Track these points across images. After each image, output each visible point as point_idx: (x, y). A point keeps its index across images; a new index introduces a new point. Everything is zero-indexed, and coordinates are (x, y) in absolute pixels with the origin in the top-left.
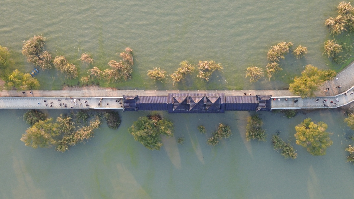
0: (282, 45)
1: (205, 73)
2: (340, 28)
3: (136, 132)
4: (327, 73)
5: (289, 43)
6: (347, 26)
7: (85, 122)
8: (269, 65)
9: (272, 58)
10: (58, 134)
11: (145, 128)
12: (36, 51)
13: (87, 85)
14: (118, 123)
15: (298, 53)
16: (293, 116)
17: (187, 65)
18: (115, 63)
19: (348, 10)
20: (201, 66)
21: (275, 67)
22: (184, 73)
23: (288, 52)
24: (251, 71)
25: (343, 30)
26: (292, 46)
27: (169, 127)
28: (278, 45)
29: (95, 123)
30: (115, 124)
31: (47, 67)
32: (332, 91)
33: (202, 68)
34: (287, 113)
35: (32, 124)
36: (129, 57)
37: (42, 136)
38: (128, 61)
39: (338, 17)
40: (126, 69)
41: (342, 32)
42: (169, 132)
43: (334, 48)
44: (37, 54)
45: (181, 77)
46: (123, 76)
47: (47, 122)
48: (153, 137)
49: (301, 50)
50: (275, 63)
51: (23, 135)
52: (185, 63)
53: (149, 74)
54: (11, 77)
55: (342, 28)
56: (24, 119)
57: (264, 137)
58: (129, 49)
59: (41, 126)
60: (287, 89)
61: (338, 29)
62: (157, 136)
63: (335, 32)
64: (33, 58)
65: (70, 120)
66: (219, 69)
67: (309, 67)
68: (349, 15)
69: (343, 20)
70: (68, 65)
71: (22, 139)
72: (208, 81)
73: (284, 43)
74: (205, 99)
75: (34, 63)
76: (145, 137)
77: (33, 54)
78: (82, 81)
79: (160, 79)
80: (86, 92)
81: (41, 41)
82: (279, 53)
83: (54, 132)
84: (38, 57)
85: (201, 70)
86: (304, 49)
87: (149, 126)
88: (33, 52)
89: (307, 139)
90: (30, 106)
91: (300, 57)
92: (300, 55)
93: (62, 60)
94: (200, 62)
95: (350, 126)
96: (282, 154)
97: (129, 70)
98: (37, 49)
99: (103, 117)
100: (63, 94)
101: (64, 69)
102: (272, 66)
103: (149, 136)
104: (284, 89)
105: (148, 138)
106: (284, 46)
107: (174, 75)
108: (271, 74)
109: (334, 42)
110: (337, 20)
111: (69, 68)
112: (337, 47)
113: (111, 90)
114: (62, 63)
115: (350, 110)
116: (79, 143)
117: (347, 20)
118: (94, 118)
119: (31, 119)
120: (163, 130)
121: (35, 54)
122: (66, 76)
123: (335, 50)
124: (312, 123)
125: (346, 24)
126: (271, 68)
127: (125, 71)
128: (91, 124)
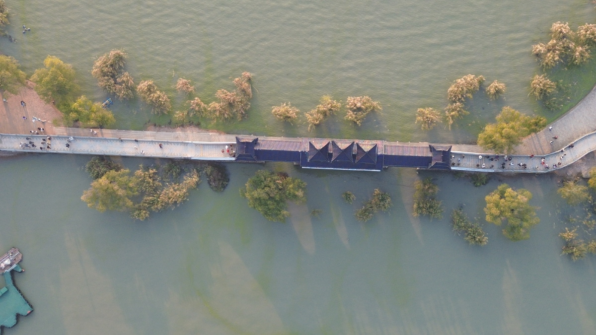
0: (469, 79)
1: (356, 114)
2: (553, 58)
3: (252, 192)
4: (533, 121)
5: (480, 76)
6: (564, 56)
7: (176, 178)
8: (449, 106)
9: (455, 96)
10: (136, 193)
11: (265, 186)
12: (113, 72)
13: (182, 126)
14: (224, 183)
15: (492, 91)
16: (483, 184)
17: (330, 100)
18: (226, 93)
19: (565, 32)
20: (350, 104)
21: (458, 109)
22: (324, 113)
23: (478, 89)
24: (424, 113)
25: (558, 61)
26: (483, 81)
27: (299, 187)
28: (464, 79)
29: (192, 179)
30: (221, 183)
31: (127, 95)
32: (542, 149)
33: (353, 106)
34: (474, 178)
35: (98, 176)
36: (246, 85)
37: (114, 192)
38: (245, 92)
39: (551, 42)
40: (241, 102)
41: (556, 64)
42: (300, 193)
43: (544, 86)
44: (113, 76)
45: (321, 117)
46: (236, 113)
47: (121, 175)
48: (276, 201)
49: (497, 87)
50: (458, 104)
51: (85, 191)
52: (327, 99)
53: (274, 111)
54: (75, 105)
55: (557, 58)
56: (87, 169)
57: (440, 211)
58: (248, 74)
59: (114, 178)
60: (475, 143)
61: (551, 59)
62: (281, 200)
63: (547, 64)
64: (108, 80)
65: (154, 173)
66: (376, 110)
67: (506, 109)
68: (566, 41)
69: (558, 46)
70: (158, 92)
71: (82, 198)
72: (360, 125)
73: (472, 76)
74: (355, 148)
75: (109, 87)
76: (264, 200)
77: (107, 76)
78: (176, 118)
79: (289, 120)
80: (181, 135)
81: (119, 58)
82: (465, 89)
83: (131, 189)
84: (115, 80)
85: (351, 109)
86: (501, 86)
87: (272, 184)
88: (109, 73)
89: (502, 212)
90: (97, 151)
91: (495, 97)
92: (495, 94)
93: (150, 85)
94: (349, 98)
95: (565, 198)
96: (465, 238)
97: (246, 105)
98: (114, 69)
99: (204, 172)
100: (147, 136)
101: (151, 98)
102: (454, 108)
103: (271, 198)
104: (470, 144)
105: (269, 202)
106: (471, 80)
107: (311, 115)
108: (452, 118)
109: (545, 77)
110: (550, 46)
111: (159, 97)
112: (548, 85)
113: (217, 134)
114: (150, 89)
115: (568, 178)
116: (166, 207)
117: (564, 47)
118: (190, 172)
119: (97, 169)
120: (292, 190)
121: (111, 76)
122: (153, 110)
123: (545, 88)
124: (510, 190)
125: (563, 53)
126: (452, 111)
127: (240, 106)
128: (186, 180)
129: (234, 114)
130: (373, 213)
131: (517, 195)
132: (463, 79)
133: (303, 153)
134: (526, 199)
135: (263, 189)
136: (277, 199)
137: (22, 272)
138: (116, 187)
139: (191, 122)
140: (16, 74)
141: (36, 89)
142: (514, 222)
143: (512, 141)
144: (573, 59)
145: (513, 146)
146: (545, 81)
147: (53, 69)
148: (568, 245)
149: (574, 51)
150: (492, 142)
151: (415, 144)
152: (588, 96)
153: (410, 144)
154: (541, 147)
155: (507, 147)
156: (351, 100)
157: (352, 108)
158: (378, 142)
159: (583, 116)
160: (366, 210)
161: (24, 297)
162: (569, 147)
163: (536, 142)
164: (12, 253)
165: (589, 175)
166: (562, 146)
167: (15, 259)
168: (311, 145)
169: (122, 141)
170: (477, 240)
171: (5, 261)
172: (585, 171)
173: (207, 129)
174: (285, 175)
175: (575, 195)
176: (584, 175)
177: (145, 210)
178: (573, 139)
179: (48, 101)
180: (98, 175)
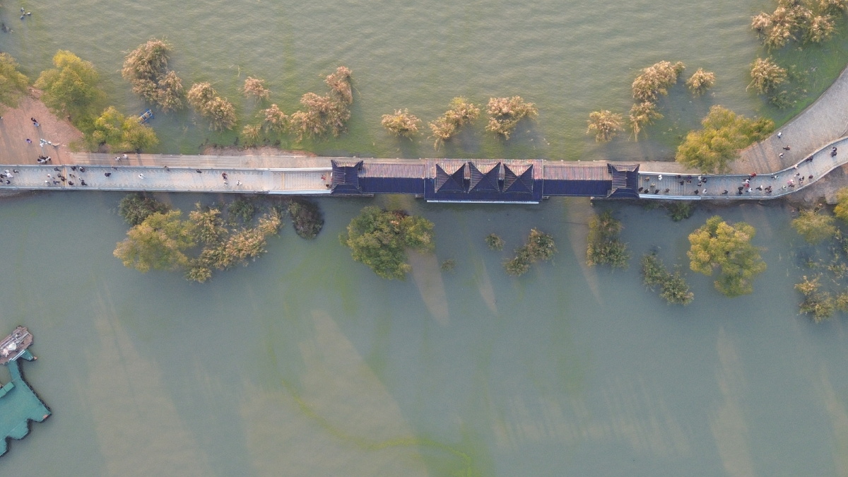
0: (661, 68)
1: (502, 122)
2: (782, 33)
3: (356, 238)
4: (755, 125)
5: (678, 63)
6: (797, 30)
7: (248, 220)
8: (634, 107)
9: (642, 93)
10: (191, 244)
11: (375, 229)
12: (152, 71)
13: (254, 146)
14: (316, 226)
15: (696, 84)
16: (685, 217)
17: (464, 104)
18: (314, 97)
20: (493, 108)
21: (647, 111)
22: (457, 122)
23: (675, 82)
24: (598, 118)
25: (789, 37)
26: (684, 69)
27: (424, 229)
28: (655, 68)
29: (270, 222)
30: (312, 228)
31: (173, 104)
32: (768, 165)
33: (497, 112)
34: (674, 210)
35: (137, 221)
36: (343, 85)
37: (160, 243)
38: (342, 95)
39: (778, 10)
40: (337, 110)
41: (786, 43)
42: (425, 238)
43: (769, 74)
44: (153, 78)
45: (453, 127)
46: (330, 125)
47: (170, 219)
48: (391, 250)
49: (702, 78)
50: (647, 103)
51: (118, 243)
52: (460, 102)
53: (384, 121)
54: (100, 120)
55: (787, 34)
56: (120, 212)
57: (624, 257)
58: (345, 70)
59: (159, 223)
60: (673, 160)
61: (778, 36)
62: (399, 249)
63: (773, 42)
64: (145, 85)
65: (216, 215)
66: (530, 116)
67: (716, 109)
68: (799, 8)
69: (788, 16)
70: (218, 99)
71: (116, 253)
72: (508, 138)
73: (667, 64)
74: (502, 171)
75: (147, 94)
76: (375, 249)
77: (145, 77)
78: (244, 135)
79: (406, 134)
80: (253, 159)
81: (162, 51)
82: (657, 82)
83: (184, 238)
84: (156, 82)
85: (494, 116)
86: (708, 76)
87: (384, 226)
88: (146, 74)
89: (712, 257)
90: (134, 186)
91: (700, 93)
92: (699, 88)
93: (206, 89)
94: (491, 100)
95: (802, 233)
96: (661, 295)
97: (344, 113)
98: (154, 68)
99: (287, 212)
100: (205, 162)
101: (208, 108)
102: (641, 109)
103: (384, 246)
104: (666, 160)
105: (381, 252)
106: (665, 69)
107: (437, 126)
108: (639, 125)
109: (769, 61)
110: (776, 17)
111: (220, 106)
112: (775, 72)
113: (305, 157)
114: (206, 95)
115: (806, 205)
116: (235, 264)
117: (797, 18)
118: (268, 212)
119: (135, 212)
120: (413, 234)
121: (150, 78)
122: (211, 124)
123: (771, 78)
124: (723, 224)
125: (795, 26)
126: (638, 114)
127: (335, 116)
128: (261, 224)
129: (327, 127)
130: (530, 264)
131: (734, 232)
132: (653, 68)
133: (428, 181)
134: (746, 237)
135: (372, 233)
136: (393, 246)
137: (33, 360)
138: (163, 237)
139: (267, 141)
140: (14, 78)
141: (44, 99)
142: (731, 270)
143: (725, 154)
144: (811, 34)
145: (727, 161)
146: (771, 68)
147: (66, 69)
148: (807, 300)
149: (810, 24)
150: (697, 157)
151: (587, 164)
152: (833, 87)
153: (580, 163)
154: (767, 162)
155: (718, 164)
156: (494, 102)
157: (496, 114)
158: (534, 162)
159: (826, 117)
160: (520, 261)
161: (38, 396)
162: (807, 160)
163: (760, 155)
164: (18, 334)
165: (836, 200)
166: (796, 161)
167: (23, 343)
168: (438, 168)
169: (168, 170)
170: (679, 297)
171: (8, 345)
172: (829, 194)
173: (290, 151)
174: (403, 214)
175: (817, 230)
176: (828, 200)
177: (205, 268)
178: (813, 149)
179: (61, 116)
180: (137, 219)
